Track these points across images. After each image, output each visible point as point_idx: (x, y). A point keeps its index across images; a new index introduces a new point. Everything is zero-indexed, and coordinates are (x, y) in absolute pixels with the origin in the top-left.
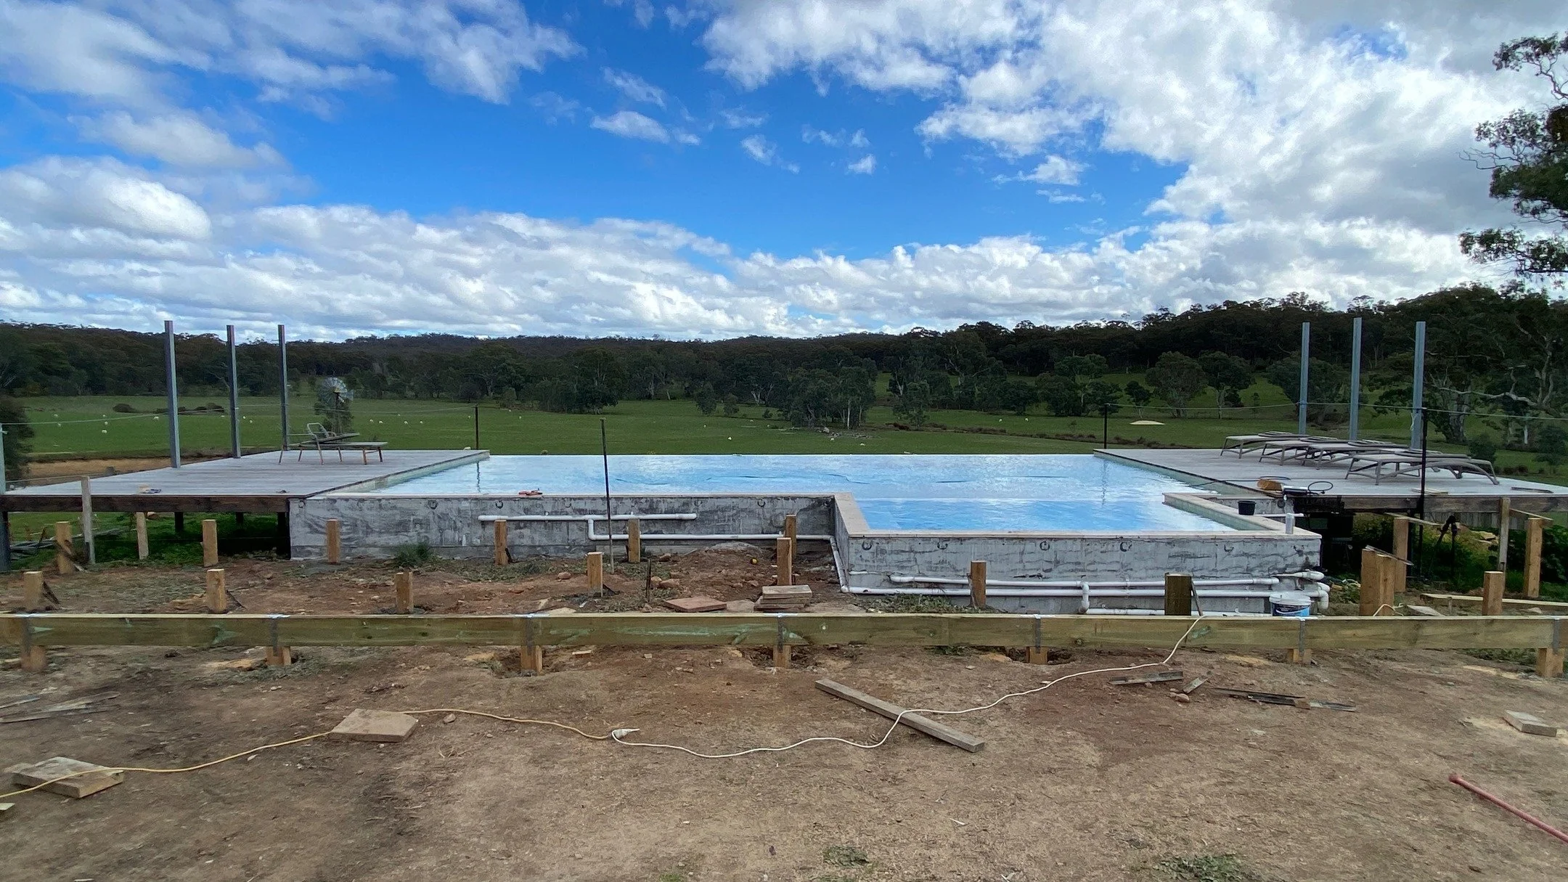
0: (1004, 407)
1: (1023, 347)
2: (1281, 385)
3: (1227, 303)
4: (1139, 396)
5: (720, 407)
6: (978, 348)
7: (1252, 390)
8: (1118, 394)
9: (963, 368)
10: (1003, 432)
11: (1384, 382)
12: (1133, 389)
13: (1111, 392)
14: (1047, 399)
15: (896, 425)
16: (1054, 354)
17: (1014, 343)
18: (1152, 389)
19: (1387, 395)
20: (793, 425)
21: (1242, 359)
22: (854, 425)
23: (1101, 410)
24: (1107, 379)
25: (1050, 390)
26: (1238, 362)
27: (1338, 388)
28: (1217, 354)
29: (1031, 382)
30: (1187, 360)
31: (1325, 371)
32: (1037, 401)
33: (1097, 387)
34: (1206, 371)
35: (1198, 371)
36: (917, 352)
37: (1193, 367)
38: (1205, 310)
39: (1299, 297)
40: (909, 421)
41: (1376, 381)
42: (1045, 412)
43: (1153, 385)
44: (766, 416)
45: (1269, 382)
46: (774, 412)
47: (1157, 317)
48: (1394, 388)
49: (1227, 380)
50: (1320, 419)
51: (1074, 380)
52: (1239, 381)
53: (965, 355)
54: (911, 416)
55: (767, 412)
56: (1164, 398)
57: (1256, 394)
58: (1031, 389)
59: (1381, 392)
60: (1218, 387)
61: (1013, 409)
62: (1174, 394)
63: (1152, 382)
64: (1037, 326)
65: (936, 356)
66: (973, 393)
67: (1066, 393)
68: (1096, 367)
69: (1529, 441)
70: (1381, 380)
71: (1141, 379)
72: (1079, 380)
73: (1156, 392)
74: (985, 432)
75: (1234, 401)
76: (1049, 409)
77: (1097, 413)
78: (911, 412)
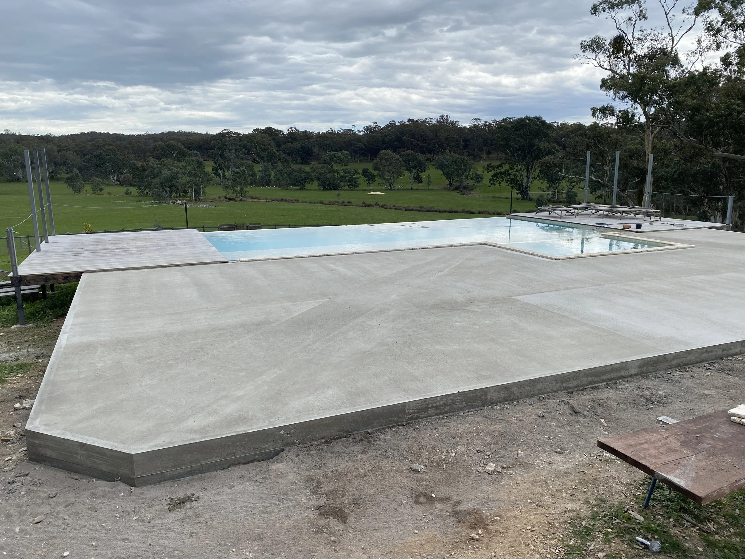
0: (293, 184)
1: (296, 145)
2: (441, 170)
3: (409, 120)
4: (369, 177)
5: (88, 188)
6: (270, 145)
7: (428, 172)
8: (358, 176)
9: (262, 158)
10: (297, 201)
11: (494, 168)
12: (365, 172)
13: (354, 175)
14: (318, 179)
15: (226, 198)
16: (316, 150)
17: (290, 142)
18: (375, 173)
19: (495, 175)
20: (154, 199)
21: (422, 154)
22: (198, 198)
23: (348, 186)
24: (351, 167)
25: (320, 173)
26: (420, 156)
27: (469, 171)
28: (410, 152)
29: (307, 168)
30: (395, 156)
31: (463, 161)
32: (312, 180)
33: (345, 171)
34: (404, 161)
35: (400, 161)
36: (231, 147)
37: (397, 160)
38: (397, 124)
39: (445, 117)
40: (235, 194)
41: (491, 167)
42: (317, 188)
43: (377, 170)
44: (128, 193)
45: (436, 168)
46: (134, 190)
47: (372, 127)
48: (498, 171)
49: (415, 167)
50: (461, 188)
51: (332, 167)
52: (420, 167)
53: (264, 150)
54: (236, 191)
55: (128, 190)
56: (382, 178)
57: (429, 175)
58: (307, 173)
59: (492, 173)
60: (411, 172)
61: (298, 186)
62: (388, 176)
63: (376, 168)
64: (301, 130)
65: (244, 150)
66: (270, 175)
67: (329, 176)
68: (345, 159)
69: (558, 197)
70: (493, 166)
71: (369, 166)
72: (336, 167)
73: (378, 175)
74: (286, 201)
75: (418, 179)
76: (319, 185)
77: (347, 188)
78: (236, 189)
